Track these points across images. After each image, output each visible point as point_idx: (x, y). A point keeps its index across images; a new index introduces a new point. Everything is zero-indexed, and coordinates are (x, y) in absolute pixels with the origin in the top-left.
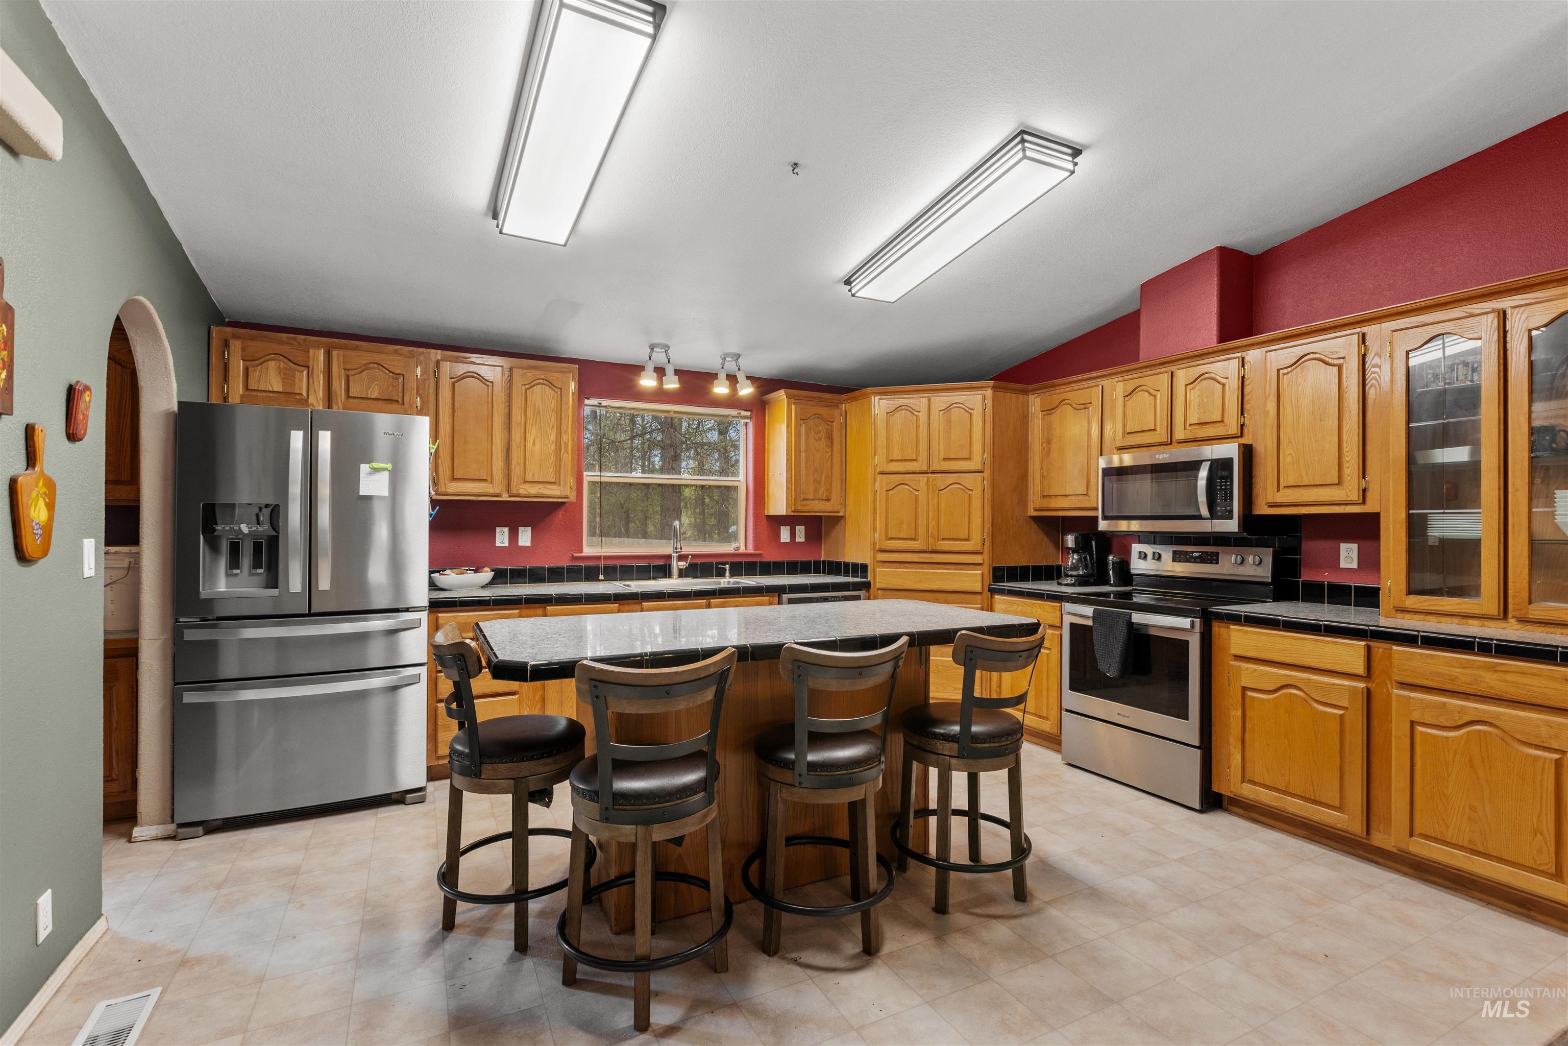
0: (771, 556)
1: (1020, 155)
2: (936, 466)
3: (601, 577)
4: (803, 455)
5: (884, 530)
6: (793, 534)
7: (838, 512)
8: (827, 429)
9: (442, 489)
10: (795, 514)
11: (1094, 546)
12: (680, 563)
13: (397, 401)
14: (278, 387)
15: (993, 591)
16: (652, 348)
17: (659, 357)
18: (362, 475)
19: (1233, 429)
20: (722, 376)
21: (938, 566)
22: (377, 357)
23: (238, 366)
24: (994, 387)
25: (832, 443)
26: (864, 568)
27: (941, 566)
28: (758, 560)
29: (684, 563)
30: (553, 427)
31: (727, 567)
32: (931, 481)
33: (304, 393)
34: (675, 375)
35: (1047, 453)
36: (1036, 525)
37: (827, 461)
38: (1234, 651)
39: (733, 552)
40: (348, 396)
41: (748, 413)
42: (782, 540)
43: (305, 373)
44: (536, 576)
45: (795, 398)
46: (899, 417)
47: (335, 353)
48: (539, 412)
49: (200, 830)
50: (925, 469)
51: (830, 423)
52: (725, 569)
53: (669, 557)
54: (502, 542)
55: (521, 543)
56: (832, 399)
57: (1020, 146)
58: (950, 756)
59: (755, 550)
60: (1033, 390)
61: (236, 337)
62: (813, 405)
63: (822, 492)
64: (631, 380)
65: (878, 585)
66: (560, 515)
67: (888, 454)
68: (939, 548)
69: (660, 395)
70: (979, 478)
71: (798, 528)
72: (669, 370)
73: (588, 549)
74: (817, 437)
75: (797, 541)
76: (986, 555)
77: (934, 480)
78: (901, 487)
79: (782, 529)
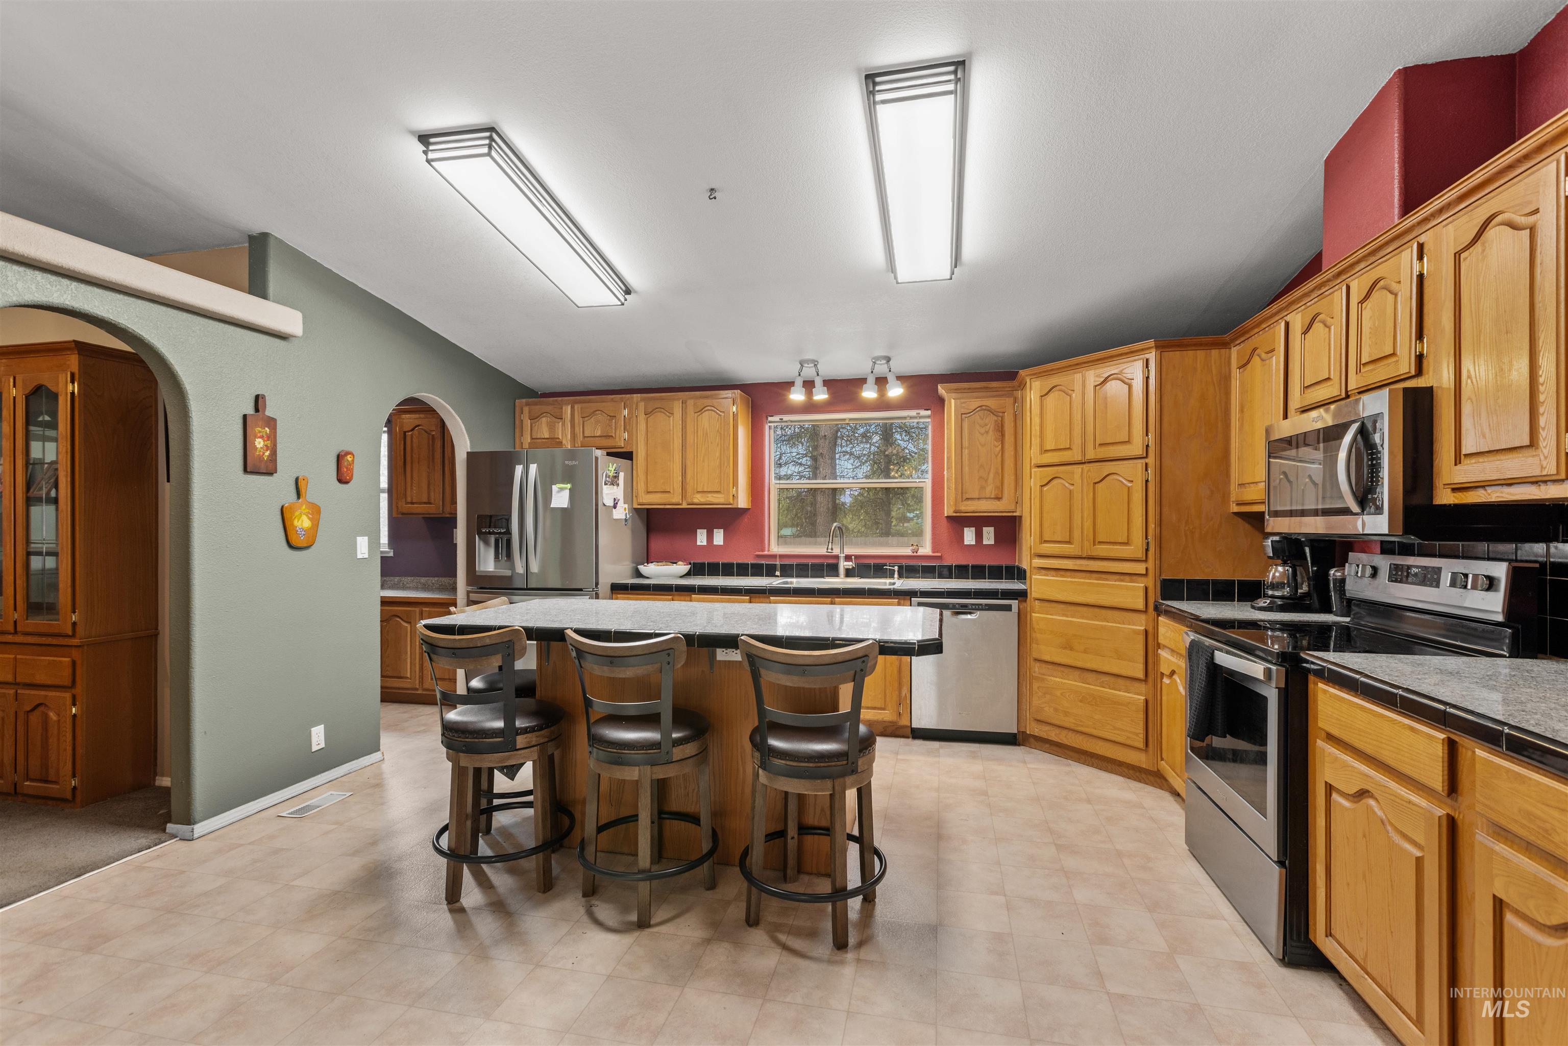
0: (953, 559)
2: (1091, 455)
3: (778, 573)
4: (966, 452)
5: (1038, 533)
6: (979, 536)
7: (1013, 512)
8: (996, 421)
9: (641, 501)
10: (958, 514)
11: (1308, 554)
12: (847, 563)
13: (612, 436)
14: (547, 436)
15: (1158, 610)
16: (802, 365)
17: (809, 372)
18: (553, 493)
19: (1408, 366)
20: (871, 380)
21: (1099, 576)
22: (600, 406)
23: (527, 423)
24: (1157, 347)
25: (1003, 435)
26: (1023, 572)
27: (1103, 576)
29: (851, 563)
30: (718, 445)
31: (896, 568)
32: (1085, 471)
33: (560, 438)
34: (825, 387)
37: (996, 456)
38: (1324, 725)
39: (911, 554)
40: (584, 437)
41: (929, 412)
42: (966, 542)
43: (560, 423)
44: (728, 570)
45: (956, 390)
46: (1051, 400)
47: (576, 407)
48: (707, 434)
50: (1078, 458)
51: (1001, 414)
52: (894, 571)
53: (837, 557)
54: (701, 542)
55: (715, 543)
56: (1003, 387)
59: (933, 553)
61: (527, 404)
62: (975, 397)
63: (990, 490)
64: (785, 395)
65: (1034, 595)
66: (746, 519)
67: (1041, 446)
68: (1094, 554)
69: (810, 407)
70: (1139, 466)
71: (985, 529)
72: (818, 382)
73: (775, 548)
74: (983, 430)
75: (984, 543)
76: (1151, 564)
77: (1088, 471)
78: (1055, 482)
79: (966, 530)
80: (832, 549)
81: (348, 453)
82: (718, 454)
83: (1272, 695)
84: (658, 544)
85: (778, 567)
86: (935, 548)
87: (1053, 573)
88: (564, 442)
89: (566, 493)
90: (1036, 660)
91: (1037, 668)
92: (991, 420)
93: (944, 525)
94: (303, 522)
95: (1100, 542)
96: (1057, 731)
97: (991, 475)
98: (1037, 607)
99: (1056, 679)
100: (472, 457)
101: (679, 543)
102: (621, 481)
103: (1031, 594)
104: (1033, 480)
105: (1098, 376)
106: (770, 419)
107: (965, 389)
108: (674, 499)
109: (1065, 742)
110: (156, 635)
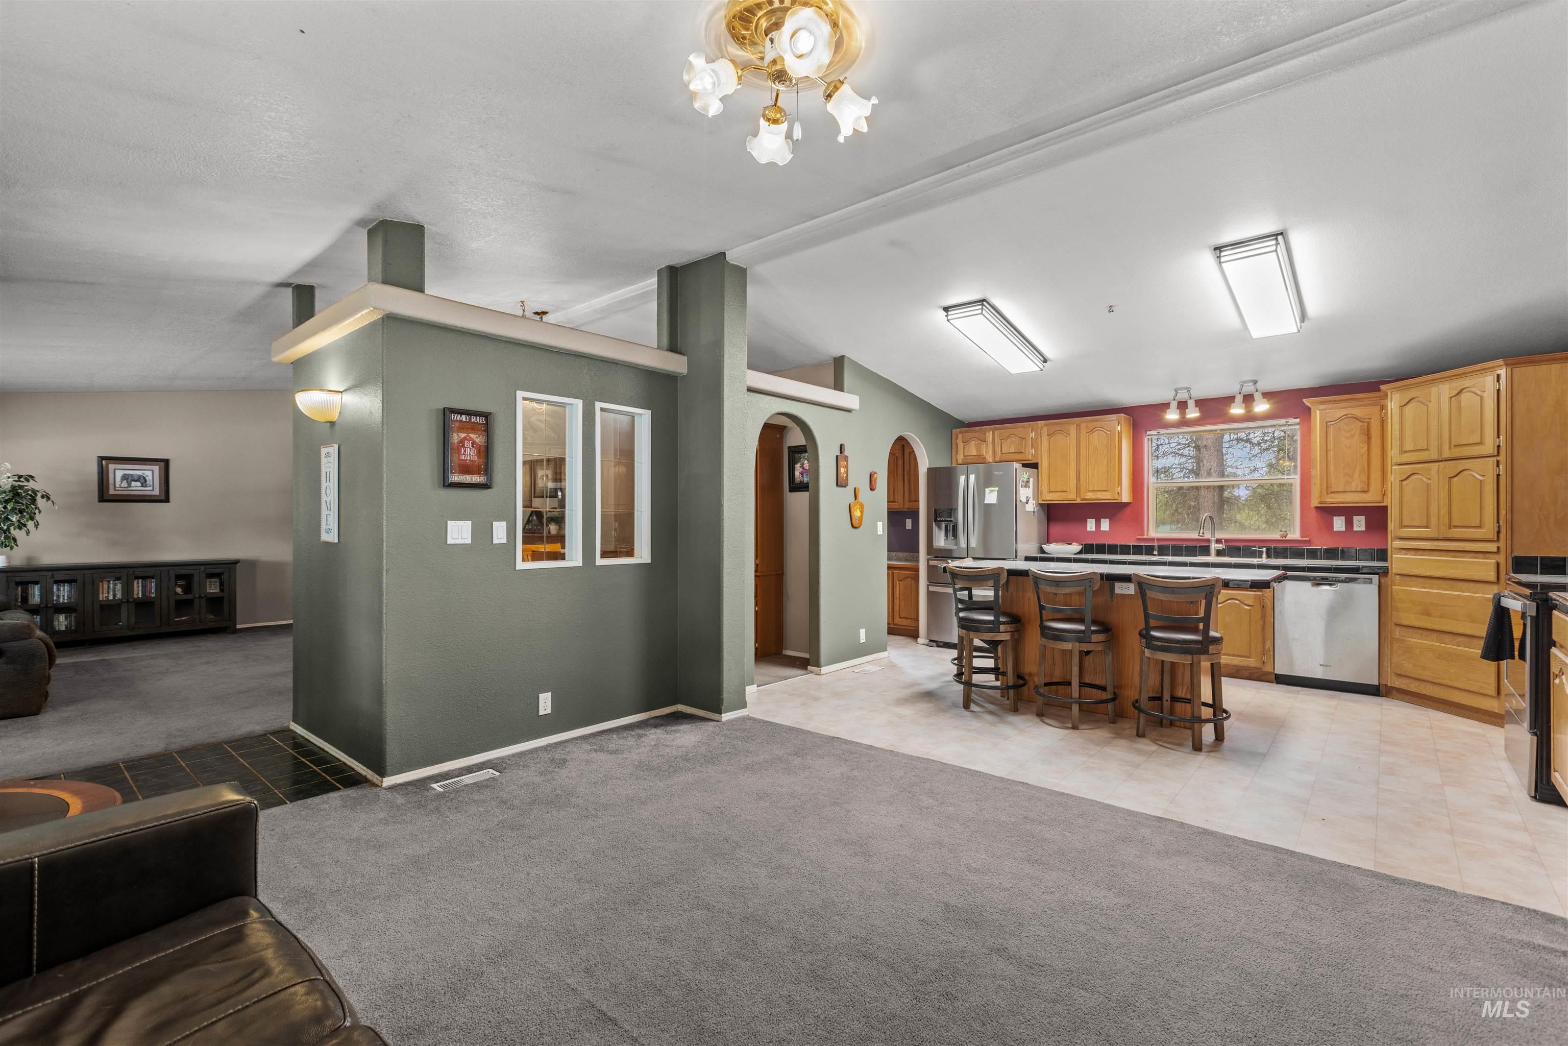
0: (1322, 543)
2: (1446, 454)
3: (1155, 553)
4: (1331, 454)
6: (1349, 523)
7: (1380, 503)
8: (1362, 426)
9: (1044, 498)
10: (1325, 505)
12: (1217, 545)
13: (1023, 453)
14: (975, 453)
15: (1508, 581)
16: (1176, 391)
17: (1183, 396)
18: (986, 494)
20: (1239, 399)
21: (1459, 554)
22: (1013, 431)
23: (961, 445)
24: (1509, 364)
25: (1369, 438)
28: (1305, 545)
29: (1221, 545)
31: (1264, 550)
32: (1441, 469)
34: (1196, 407)
37: (1362, 456)
39: (1280, 538)
40: (1002, 454)
41: (1298, 420)
42: (1336, 529)
43: (984, 445)
44: (1113, 549)
46: (1408, 410)
47: (996, 432)
48: (1096, 448)
49: (934, 644)
50: (1435, 457)
51: (1367, 421)
52: (1262, 552)
53: (1209, 541)
54: (1091, 528)
55: (1102, 529)
59: (1302, 537)
61: (961, 432)
63: (1356, 484)
64: (1162, 416)
65: (1394, 571)
66: (1128, 511)
67: (1401, 447)
68: (1449, 536)
69: (1183, 422)
70: (1492, 463)
71: (1355, 518)
72: (1191, 404)
73: (1153, 533)
74: (1348, 435)
75: (1354, 530)
76: (1502, 544)
77: (1444, 468)
78: (1414, 477)
79: (1335, 518)
80: (1203, 533)
81: (875, 473)
82: (1105, 463)
84: (1056, 529)
85: (1156, 548)
86: (1303, 534)
87: (1412, 552)
88: (987, 457)
89: (995, 494)
90: (1396, 625)
91: (1397, 632)
92: (1356, 427)
93: (1313, 515)
94: (857, 513)
95: (1454, 526)
96: (1417, 683)
97: (1357, 472)
98: (1397, 581)
99: (1415, 640)
100: (931, 471)
101: (1072, 529)
102: (1031, 484)
103: (1392, 570)
104: (1395, 475)
105: (1452, 391)
106: (1148, 433)
108: (1070, 496)
109: (1424, 692)
110: (783, 574)
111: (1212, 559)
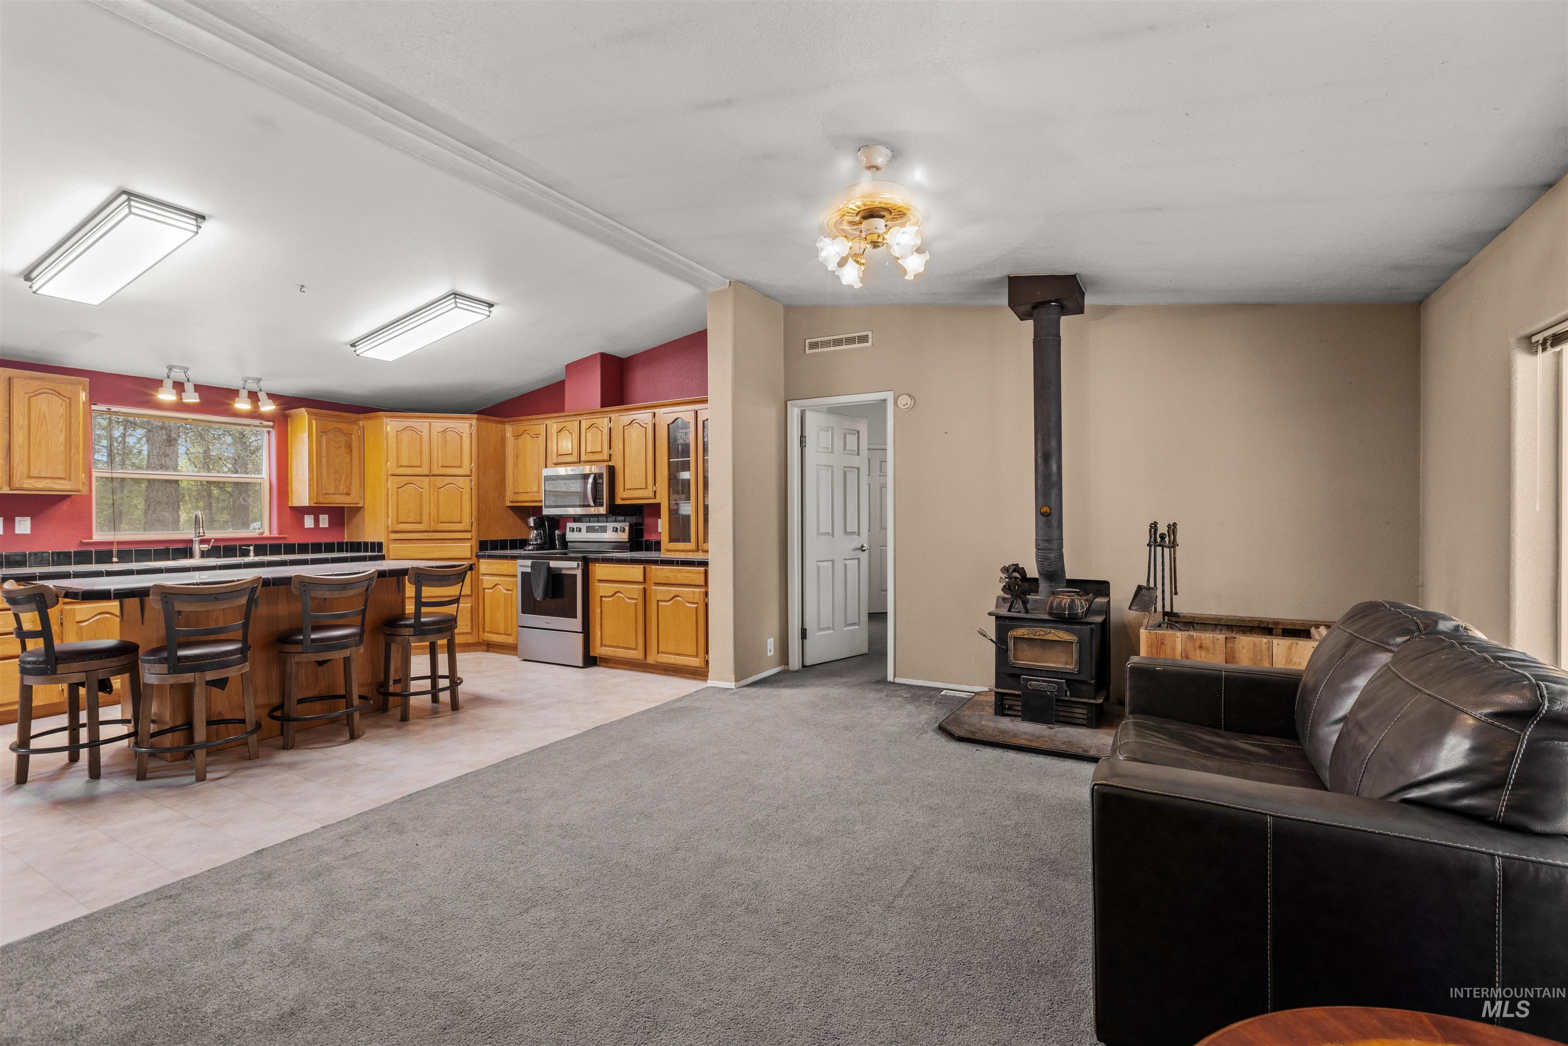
0: (295, 539)
1: (454, 305)
2: (436, 471)
3: (115, 559)
4: (324, 460)
5: (395, 516)
6: (317, 521)
7: (357, 504)
8: (346, 440)
10: (318, 505)
11: (546, 525)
12: (201, 546)
15: (478, 557)
16: (170, 368)
17: (178, 375)
19: (606, 457)
20: (244, 394)
21: (438, 541)
24: (477, 419)
25: (351, 451)
26: (380, 545)
27: (441, 541)
28: (282, 542)
29: (207, 546)
30: (61, 431)
31: (252, 548)
32: (432, 481)
34: (195, 392)
35: (516, 465)
36: (512, 513)
37: (347, 464)
38: (598, 577)
39: (257, 536)
41: (271, 424)
42: (307, 526)
45: (315, 414)
46: (405, 436)
48: (44, 418)
50: (427, 473)
51: (349, 435)
52: (249, 550)
53: (191, 541)
55: (18, 532)
56: (350, 417)
57: (453, 300)
58: (409, 636)
59: (280, 534)
60: (508, 422)
62: (333, 421)
63: (342, 488)
65: (391, 557)
66: (65, 506)
67: (397, 462)
68: (439, 529)
69: (180, 406)
70: (468, 480)
71: (321, 517)
72: (189, 387)
73: (98, 536)
74: (337, 446)
75: (321, 526)
76: (474, 533)
77: (435, 481)
78: (407, 486)
79: (306, 517)
83: (579, 573)
85: (115, 553)
86: (280, 532)
92: (342, 439)
93: (288, 514)
95: (441, 522)
97: (343, 477)
103: (388, 557)
104: (388, 484)
105: (441, 427)
107: (323, 414)
111: (196, 561)
